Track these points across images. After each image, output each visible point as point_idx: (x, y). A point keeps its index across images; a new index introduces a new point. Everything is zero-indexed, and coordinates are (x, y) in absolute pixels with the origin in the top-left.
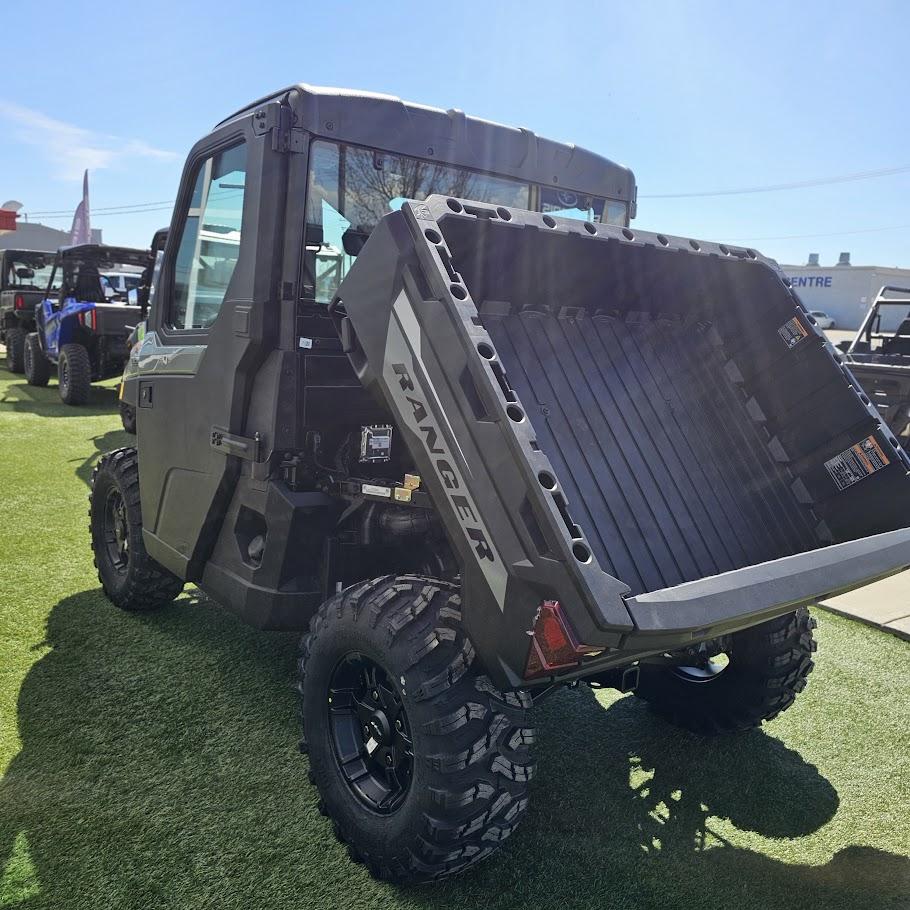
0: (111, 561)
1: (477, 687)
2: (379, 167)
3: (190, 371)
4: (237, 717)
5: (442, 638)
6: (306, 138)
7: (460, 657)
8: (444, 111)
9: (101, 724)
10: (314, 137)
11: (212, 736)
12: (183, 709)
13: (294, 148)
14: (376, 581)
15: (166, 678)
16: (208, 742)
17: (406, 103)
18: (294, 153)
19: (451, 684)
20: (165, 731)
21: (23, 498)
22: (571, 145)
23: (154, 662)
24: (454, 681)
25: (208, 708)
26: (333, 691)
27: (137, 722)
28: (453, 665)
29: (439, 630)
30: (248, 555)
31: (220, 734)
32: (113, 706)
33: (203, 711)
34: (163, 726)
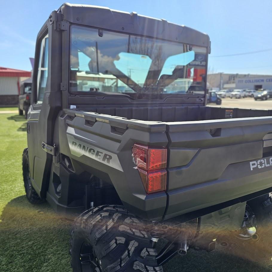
0: (29, 185)
1: (134, 268)
2: (101, 35)
3: (37, 120)
4: (58, 252)
5: (118, 242)
6: (68, 24)
7: (126, 252)
8: (129, 13)
9: (6, 256)
10: (71, 24)
11: (47, 262)
12: (40, 248)
13: (63, 28)
14: (101, 206)
15: (37, 233)
16: (45, 264)
17: (111, 10)
18: (63, 30)
19: (121, 266)
20: (30, 259)
21: (13, 161)
22: (183, 26)
23: (35, 226)
24: (122, 265)
25: (49, 248)
26: (81, 255)
27: (21, 254)
28: (123, 257)
29: (117, 238)
30: (57, 191)
31: (50, 261)
32: (14, 247)
33: (47, 249)
34: (30, 256)
